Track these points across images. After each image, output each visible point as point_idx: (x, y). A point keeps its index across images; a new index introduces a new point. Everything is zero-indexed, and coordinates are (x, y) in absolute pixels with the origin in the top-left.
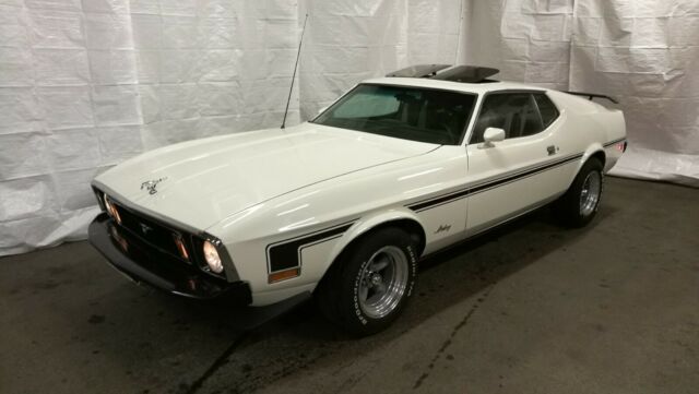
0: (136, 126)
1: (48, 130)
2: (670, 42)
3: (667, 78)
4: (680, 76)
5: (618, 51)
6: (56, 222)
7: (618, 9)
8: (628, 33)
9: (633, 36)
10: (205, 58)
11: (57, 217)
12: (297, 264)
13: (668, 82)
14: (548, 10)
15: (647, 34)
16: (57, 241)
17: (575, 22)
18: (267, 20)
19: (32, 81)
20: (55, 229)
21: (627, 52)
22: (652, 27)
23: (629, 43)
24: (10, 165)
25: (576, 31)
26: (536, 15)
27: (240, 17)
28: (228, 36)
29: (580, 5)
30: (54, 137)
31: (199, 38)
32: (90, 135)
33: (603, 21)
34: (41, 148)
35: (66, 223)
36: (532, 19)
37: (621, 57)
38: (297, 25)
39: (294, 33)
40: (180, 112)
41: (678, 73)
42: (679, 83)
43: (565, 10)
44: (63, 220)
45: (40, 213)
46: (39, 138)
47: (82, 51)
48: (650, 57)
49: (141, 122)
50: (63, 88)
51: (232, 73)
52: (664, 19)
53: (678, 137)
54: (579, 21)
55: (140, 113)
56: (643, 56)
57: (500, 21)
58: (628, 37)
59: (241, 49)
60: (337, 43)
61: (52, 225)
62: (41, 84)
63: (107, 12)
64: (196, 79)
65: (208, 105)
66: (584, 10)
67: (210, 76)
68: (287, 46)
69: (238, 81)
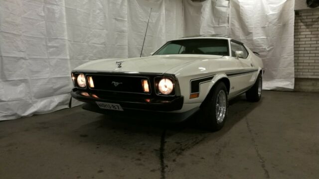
0: (67, 59)
1: (27, 58)
2: (267, 36)
3: (268, 49)
4: (272, 49)
5: (248, 40)
6: (30, 104)
7: (247, 24)
8: (251, 33)
9: (254, 34)
10: (91, 33)
11: (30, 102)
12: (198, 91)
13: (269, 51)
14: (219, 25)
15: (258, 33)
16: (31, 114)
17: (230, 29)
18: (115, 19)
19: (21, 32)
20: (30, 107)
21: (252, 40)
22: (260, 31)
23: (252, 37)
24: (10, 73)
25: (231, 33)
26: (214, 27)
27: (107, 15)
28: (101, 24)
29: (231, 23)
30: (30, 61)
31: (90, 23)
32: (46, 62)
33: (241, 29)
34: (24, 66)
35: (35, 105)
36: (212, 29)
37: (249, 42)
38: (127, 22)
39: (126, 26)
40: (82, 56)
41: (271, 47)
42: (272, 51)
43: (226, 25)
44: (34, 104)
45: (24, 98)
46: (23, 61)
47: (42, 21)
48: (260, 42)
49: (68, 57)
50: (34, 38)
51: (103, 41)
52: (264, 27)
53: (274, 73)
54: (232, 29)
55: (68, 53)
56: (257, 41)
57: (200, 30)
58: (251, 35)
59: (107, 30)
60: (142, 33)
61: (28, 105)
62: (24, 34)
63: (55, 5)
64: (88, 42)
65: (92, 55)
66: (233, 25)
67: (93, 41)
68: (123, 31)
69: (105, 45)
